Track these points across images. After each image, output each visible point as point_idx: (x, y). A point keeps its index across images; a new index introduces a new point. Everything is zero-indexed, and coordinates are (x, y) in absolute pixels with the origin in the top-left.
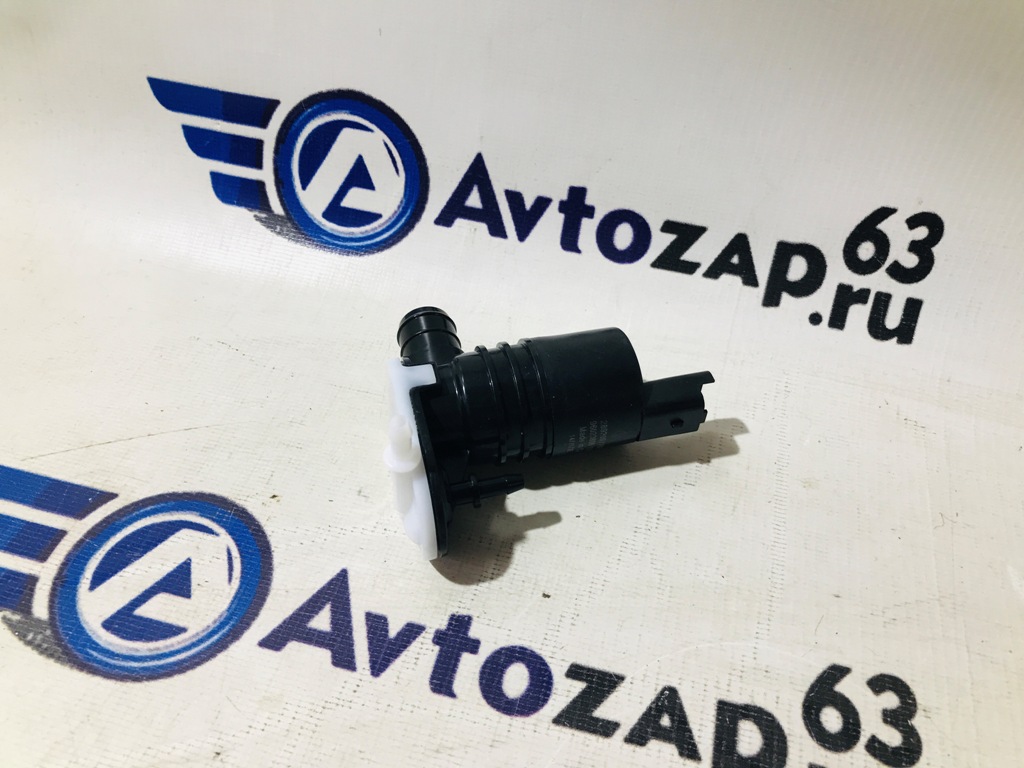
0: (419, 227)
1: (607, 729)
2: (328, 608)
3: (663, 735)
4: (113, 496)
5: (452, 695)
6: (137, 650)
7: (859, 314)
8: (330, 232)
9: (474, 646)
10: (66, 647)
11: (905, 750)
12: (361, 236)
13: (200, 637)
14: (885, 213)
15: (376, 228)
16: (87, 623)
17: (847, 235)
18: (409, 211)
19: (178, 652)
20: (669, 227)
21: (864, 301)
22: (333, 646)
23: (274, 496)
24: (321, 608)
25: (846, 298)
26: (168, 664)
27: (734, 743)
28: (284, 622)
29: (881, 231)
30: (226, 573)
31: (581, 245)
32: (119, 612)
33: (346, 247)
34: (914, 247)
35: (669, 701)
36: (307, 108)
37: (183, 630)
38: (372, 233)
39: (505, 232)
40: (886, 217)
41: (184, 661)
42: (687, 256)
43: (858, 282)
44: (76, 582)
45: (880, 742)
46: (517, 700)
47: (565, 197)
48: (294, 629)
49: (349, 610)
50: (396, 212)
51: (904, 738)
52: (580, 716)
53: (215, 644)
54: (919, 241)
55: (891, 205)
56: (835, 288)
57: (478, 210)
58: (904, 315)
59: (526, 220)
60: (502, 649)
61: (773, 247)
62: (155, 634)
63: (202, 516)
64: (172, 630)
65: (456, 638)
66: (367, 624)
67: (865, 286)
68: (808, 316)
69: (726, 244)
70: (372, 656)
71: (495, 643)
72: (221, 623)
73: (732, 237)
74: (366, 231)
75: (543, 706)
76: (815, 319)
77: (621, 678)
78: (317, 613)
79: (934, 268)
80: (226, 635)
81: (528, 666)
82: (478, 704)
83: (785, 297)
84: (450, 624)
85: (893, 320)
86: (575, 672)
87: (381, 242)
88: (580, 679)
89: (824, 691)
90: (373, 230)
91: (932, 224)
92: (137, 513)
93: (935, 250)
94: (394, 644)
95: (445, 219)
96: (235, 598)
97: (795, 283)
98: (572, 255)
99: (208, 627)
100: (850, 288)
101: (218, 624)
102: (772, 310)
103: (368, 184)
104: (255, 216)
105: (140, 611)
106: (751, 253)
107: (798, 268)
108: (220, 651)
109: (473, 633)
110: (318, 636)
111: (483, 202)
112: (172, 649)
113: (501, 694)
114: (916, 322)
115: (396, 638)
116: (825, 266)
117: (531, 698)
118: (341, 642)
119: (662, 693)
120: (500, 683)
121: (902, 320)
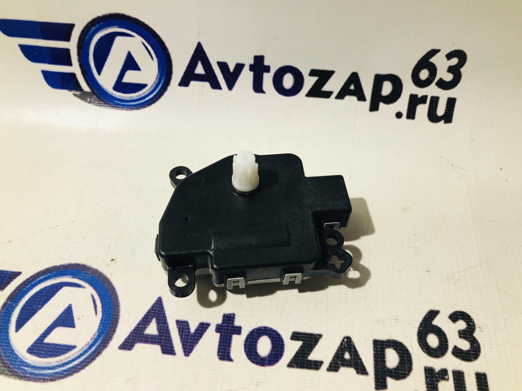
0: (169, 88)
1: (316, 365)
2: (154, 321)
3: (347, 364)
4: (19, 274)
5: (231, 360)
6: (50, 363)
7: (422, 110)
8: (119, 98)
9: (238, 331)
10: (9, 367)
11: (472, 351)
12: (137, 98)
13: (84, 349)
14: (433, 52)
15: (145, 93)
16: (18, 352)
17: (413, 67)
18: (163, 80)
19: (74, 360)
20: (313, 73)
21: (425, 102)
22: (161, 342)
23: (113, 260)
24: (150, 322)
25: (415, 101)
26: (69, 368)
27: (384, 362)
28: (131, 333)
29: (432, 63)
30: (93, 309)
31: (264, 88)
32: (35, 343)
33: (130, 105)
34: (451, 69)
35: (347, 345)
36: (92, 27)
37: (74, 347)
38: (143, 96)
39: (220, 86)
40: (435, 55)
41: (78, 365)
42: (326, 88)
43: (420, 92)
44: (7, 328)
45: (459, 349)
46: (266, 357)
47: (252, 62)
48: (137, 337)
49: (166, 320)
50: (155, 82)
51: (471, 344)
52: (302, 361)
53: (94, 352)
54: (453, 66)
55: (437, 48)
56: (408, 97)
57: (203, 75)
58: (446, 107)
59: (232, 78)
60: (254, 329)
61: (373, 78)
62: (58, 352)
63: (73, 278)
64: (68, 348)
65: (228, 328)
66: (178, 327)
67: (425, 94)
68: (395, 114)
69: (346, 79)
70: (183, 345)
71: (250, 327)
72: (95, 339)
73: (349, 75)
74: (140, 95)
75: (281, 358)
76: (399, 115)
77: (320, 336)
78: (148, 325)
79: (461, 80)
80: (100, 346)
81: (270, 337)
82: (246, 363)
83: (382, 105)
84: (223, 320)
85: (441, 111)
86: (296, 336)
87: (149, 100)
88: (298, 340)
89: (427, 326)
90: (143, 94)
91: (461, 56)
92: (35, 281)
93: (462, 70)
94: (194, 336)
95: (184, 82)
96: (101, 323)
97: (387, 97)
98: (260, 95)
99: (88, 343)
100: (416, 96)
101: (93, 340)
102: (375, 113)
103: (136, 67)
104: (74, 94)
105: (47, 340)
106: (360, 83)
107: (387, 88)
108: (97, 356)
109: (237, 323)
110: (152, 338)
111: (205, 70)
112: (70, 359)
113: (258, 355)
114: (453, 110)
115: (195, 333)
116: (402, 85)
117: (274, 354)
118: (165, 340)
119: (343, 341)
120: (256, 349)
121: (446, 110)
